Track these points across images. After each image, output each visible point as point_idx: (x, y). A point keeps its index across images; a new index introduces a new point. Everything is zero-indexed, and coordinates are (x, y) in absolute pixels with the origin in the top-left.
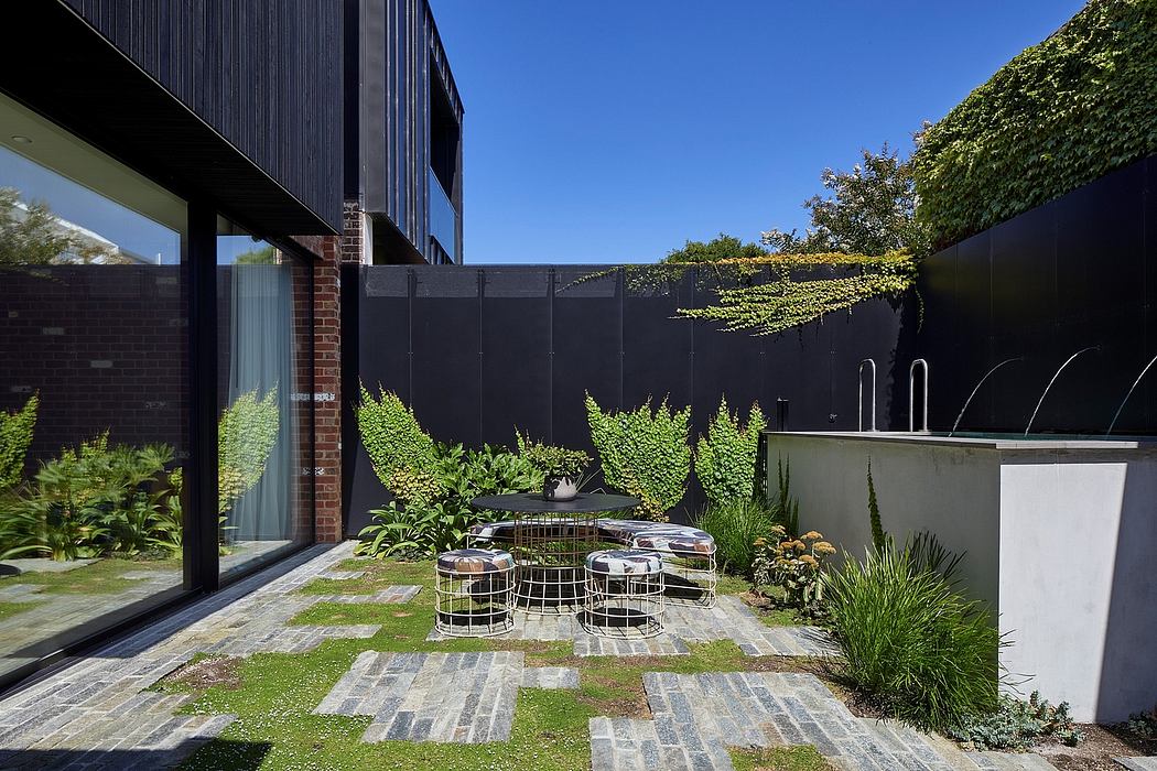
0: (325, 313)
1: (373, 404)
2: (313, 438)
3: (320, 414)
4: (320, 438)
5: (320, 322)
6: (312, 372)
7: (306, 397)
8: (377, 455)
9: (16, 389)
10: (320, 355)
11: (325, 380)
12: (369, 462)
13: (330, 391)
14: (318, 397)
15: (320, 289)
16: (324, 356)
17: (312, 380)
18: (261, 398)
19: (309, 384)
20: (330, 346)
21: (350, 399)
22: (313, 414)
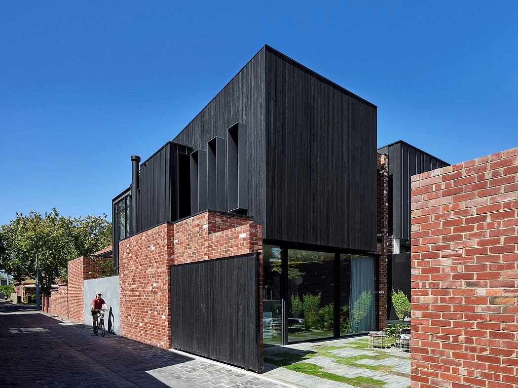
0: (382, 269)
1: (396, 294)
2: (379, 304)
4: (381, 304)
5: (381, 272)
6: (379, 285)
7: (376, 292)
8: (396, 309)
9: (317, 291)
10: (381, 281)
11: (382, 288)
12: (395, 311)
13: (382, 291)
14: (380, 292)
15: (380, 263)
17: (379, 288)
18: (367, 293)
19: (377, 288)
20: (384, 279)
21: (390, 293)
22: (379, 297)
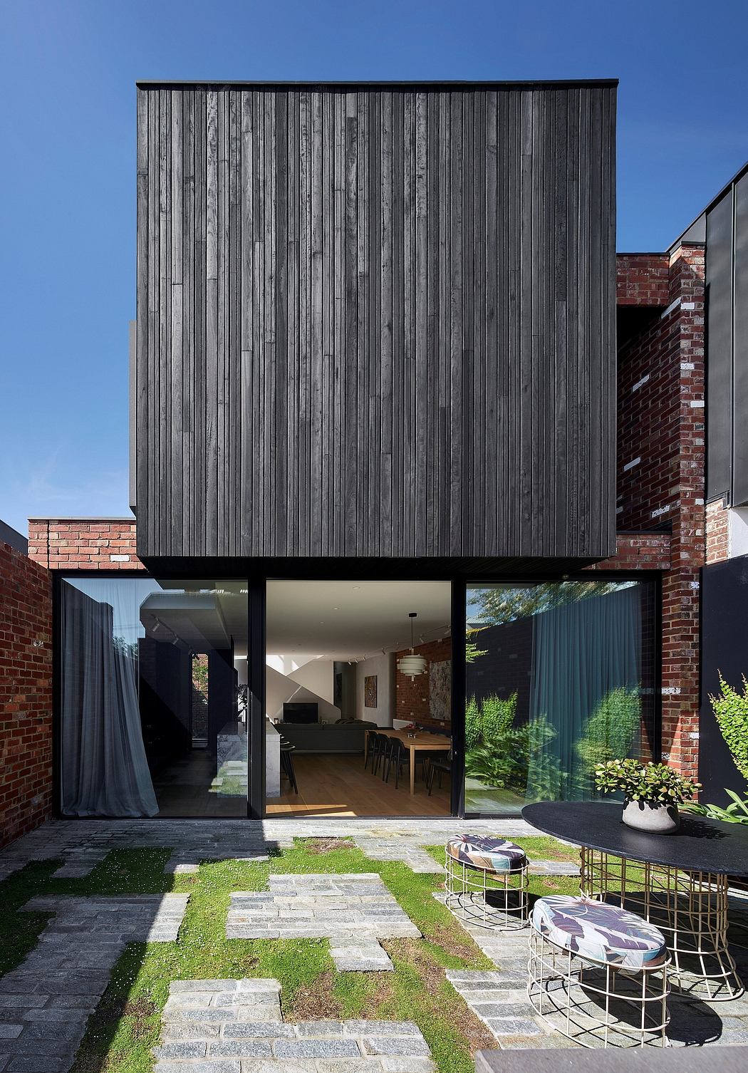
0: (671, 617)
1: (734, 696)
3: (666, 705)
4: (667, 727)
5: (668, 625)
6: (660, 669)
7: (651, 691)
8: (737, 748)
10: (668, 654)
11: (671, 676)
12: (729, 755)
13: (675, 685)
14: (665, 691)
15: (667, 596)
16: (671, 654)
17: (660, 676)
19: (655, 679)
21: (706, 692)
22: (659, 706)
